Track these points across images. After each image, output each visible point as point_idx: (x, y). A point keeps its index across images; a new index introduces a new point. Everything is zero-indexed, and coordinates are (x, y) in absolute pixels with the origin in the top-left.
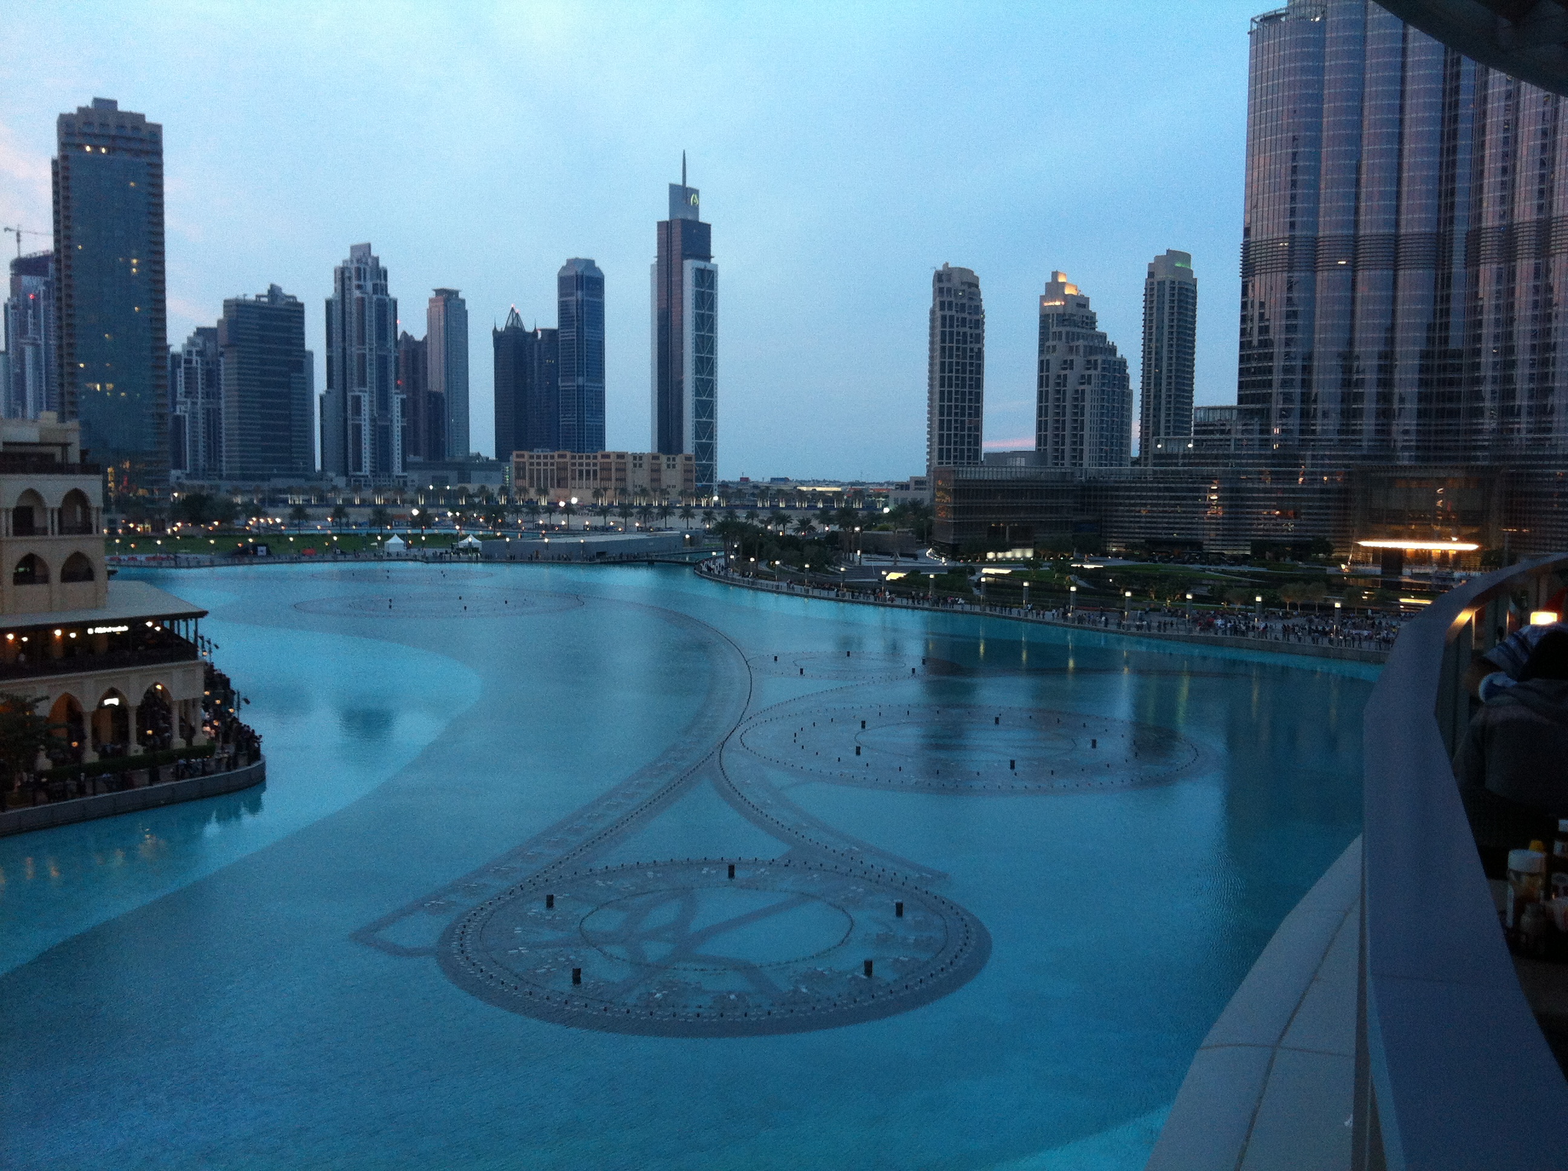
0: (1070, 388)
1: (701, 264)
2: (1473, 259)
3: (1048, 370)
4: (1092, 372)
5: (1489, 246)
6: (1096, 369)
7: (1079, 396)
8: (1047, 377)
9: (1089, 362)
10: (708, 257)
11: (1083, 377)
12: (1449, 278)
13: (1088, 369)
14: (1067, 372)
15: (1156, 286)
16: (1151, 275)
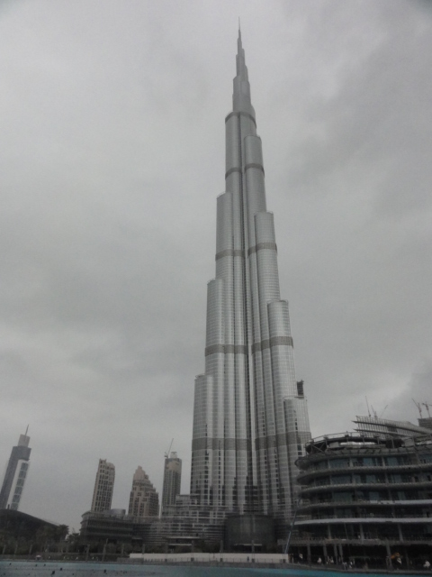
1: (24, 462)
3: (133, 496)
5: (262, 444)
6: (149, 496)
7: (142, 506)
10: (27, 459)
11: (144, 499)
12: (251, 453)
14: (139, 497)
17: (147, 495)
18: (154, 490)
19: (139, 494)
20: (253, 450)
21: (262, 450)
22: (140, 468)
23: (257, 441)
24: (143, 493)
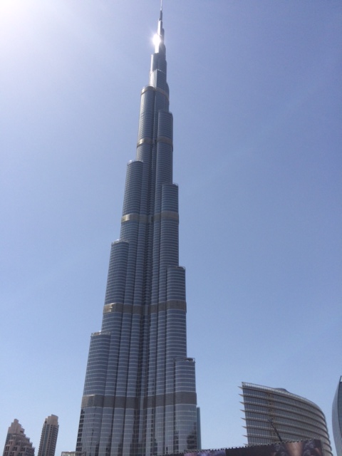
2: (145, 406)
5: (150, 403)
6: (24, 451)
11: (19, 454)
12: (139, 412)
14: (15, 451)
15: (46, 426)
16: (46, 422)
17: (23, 449)
18: (31, 445)
19: (15, 449)
20: (141, 409)
21: (149, 409)
22: (16, 421)
23: (146, 399)
24: (19, 447)
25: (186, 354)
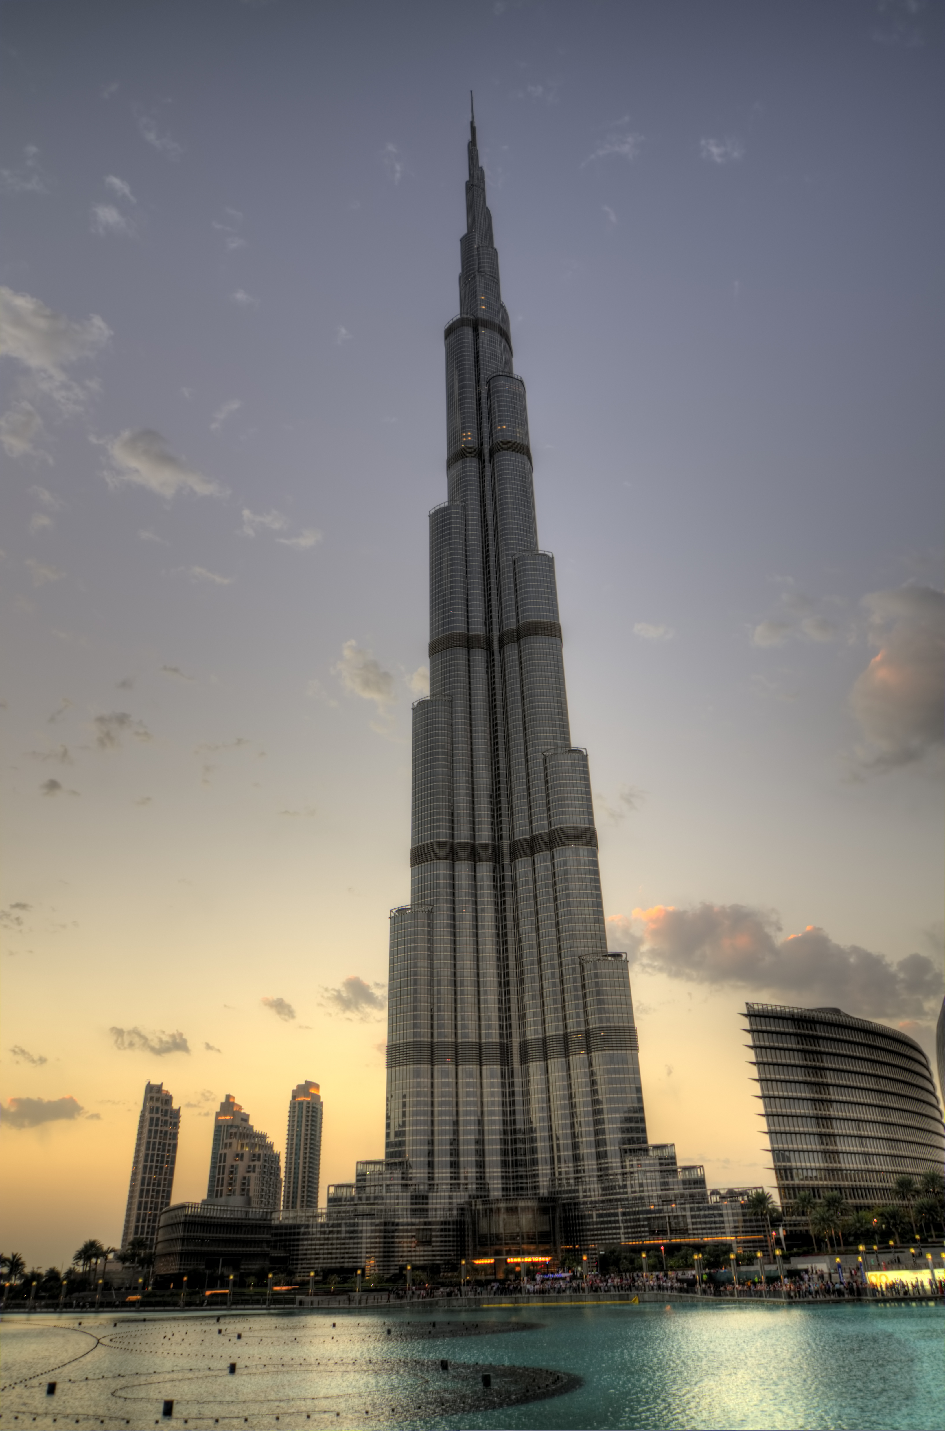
0: (239, 1176)
2: (524, 1060)
3: (224, 1162)
4: (256, 1163)
5: (534, 1051)
6: (259, 1160)
7: (245, 1182)
8: (224, 1167)
9: (254, 1155)
11: (249, 1167)
12: (512, 1072)
13: (253, 1160)
14: (239, 1163)
15: (297, 1105)
16: (294, 1097)
17: (255, 1158)
20: (516, 1066)
21: (534, 1065)
22: (229, 1099)
23: (524, 1046)
24: (247, 1155)
25: (604, 945)
